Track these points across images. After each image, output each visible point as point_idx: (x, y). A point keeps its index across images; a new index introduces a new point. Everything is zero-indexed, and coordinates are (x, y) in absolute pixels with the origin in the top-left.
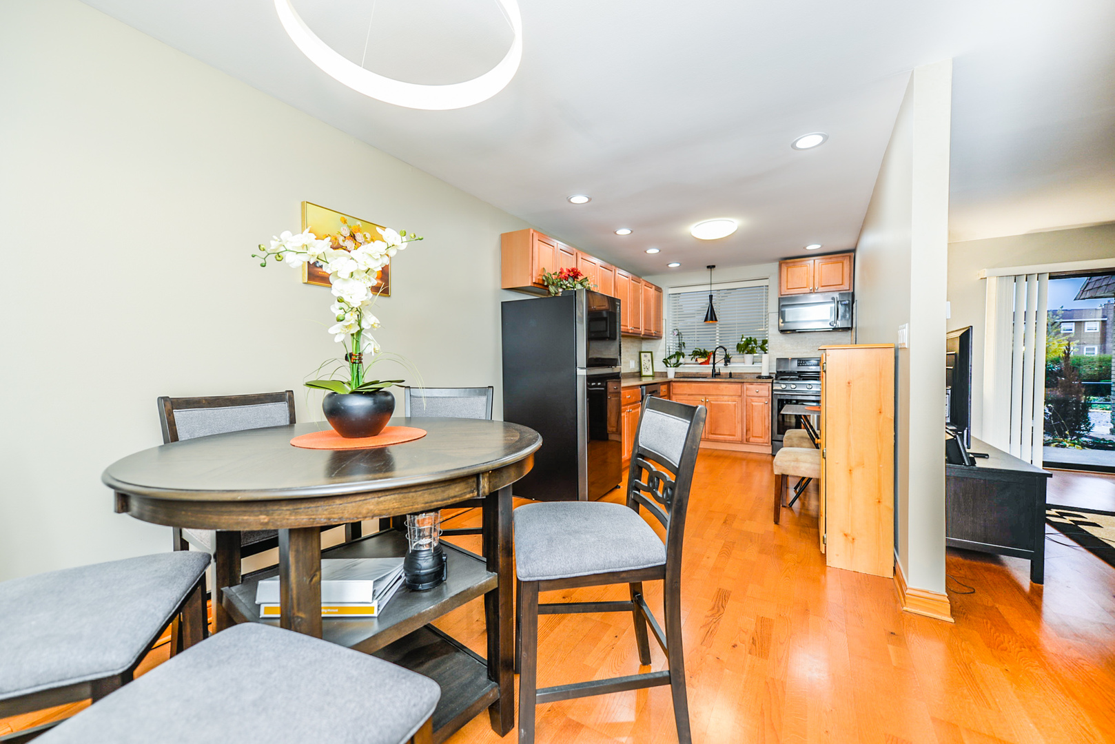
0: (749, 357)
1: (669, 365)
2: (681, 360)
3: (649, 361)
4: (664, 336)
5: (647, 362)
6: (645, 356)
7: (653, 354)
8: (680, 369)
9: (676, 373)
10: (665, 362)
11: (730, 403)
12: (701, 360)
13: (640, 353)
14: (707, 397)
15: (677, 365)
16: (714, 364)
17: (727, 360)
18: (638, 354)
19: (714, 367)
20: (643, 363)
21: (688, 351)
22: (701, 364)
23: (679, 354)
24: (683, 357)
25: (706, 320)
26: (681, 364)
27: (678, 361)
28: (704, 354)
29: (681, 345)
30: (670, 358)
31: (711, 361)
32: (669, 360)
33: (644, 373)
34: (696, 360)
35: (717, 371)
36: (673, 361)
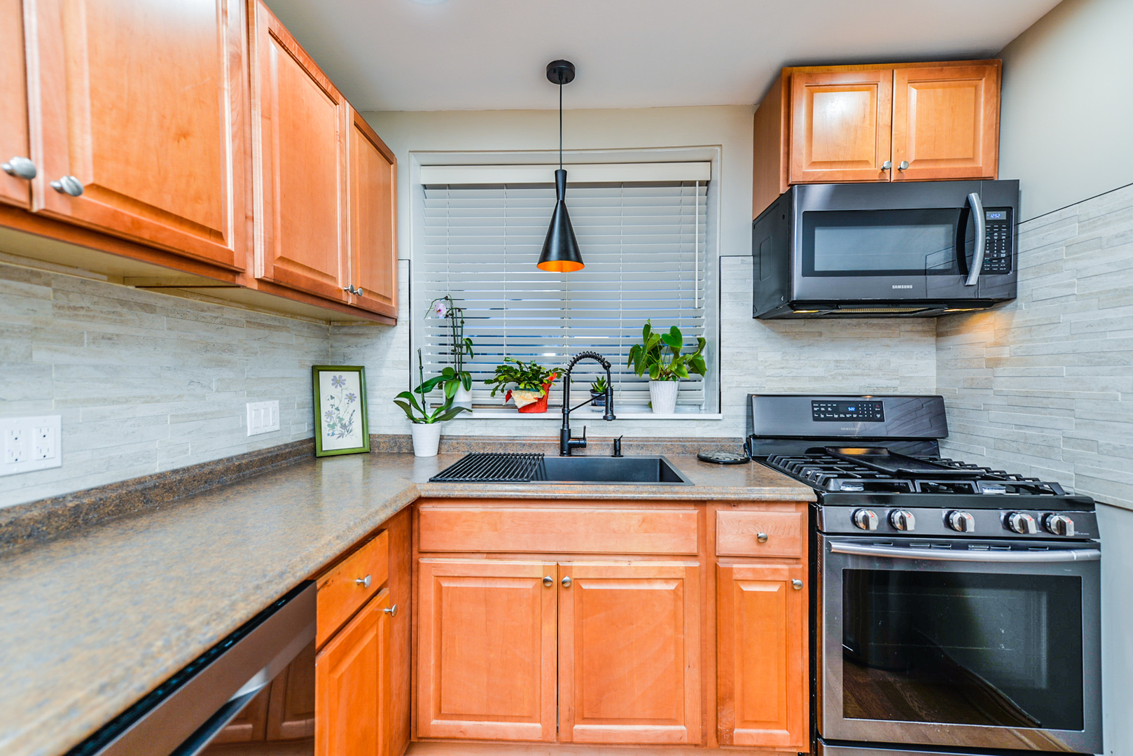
0: (664, 392)
1: (417, 414)
2: (462, 397)
3: (351, 398)
4: (403, 315)
5: (341, 402)
6: (337, 382)
7: (369, 373)
8: (456, 428)
9: (442, 437)
10: (406, 402)
11: (658, 586)
12: (523, 398)
13: (316, 371)
14: (564, 562)
15: (448, 412)
16: (565, 408)
17: (602, 396)
18: (307, 373)
19: (566, 420)
20: (325, 406)
21: (482, 365)
22: (524, 409)
23: (451, 377)
24: (467, 388)
25: (545, 256)
26: (460, 409)
27: (450, 401)
28: (533, 378)
29: (462, 347)
30: (425, 387)
31: (556, 397)
32: (418, 398)
33: (329, 443)
34: (509, 396)
35: (577, 432)
36: (436, 396)
